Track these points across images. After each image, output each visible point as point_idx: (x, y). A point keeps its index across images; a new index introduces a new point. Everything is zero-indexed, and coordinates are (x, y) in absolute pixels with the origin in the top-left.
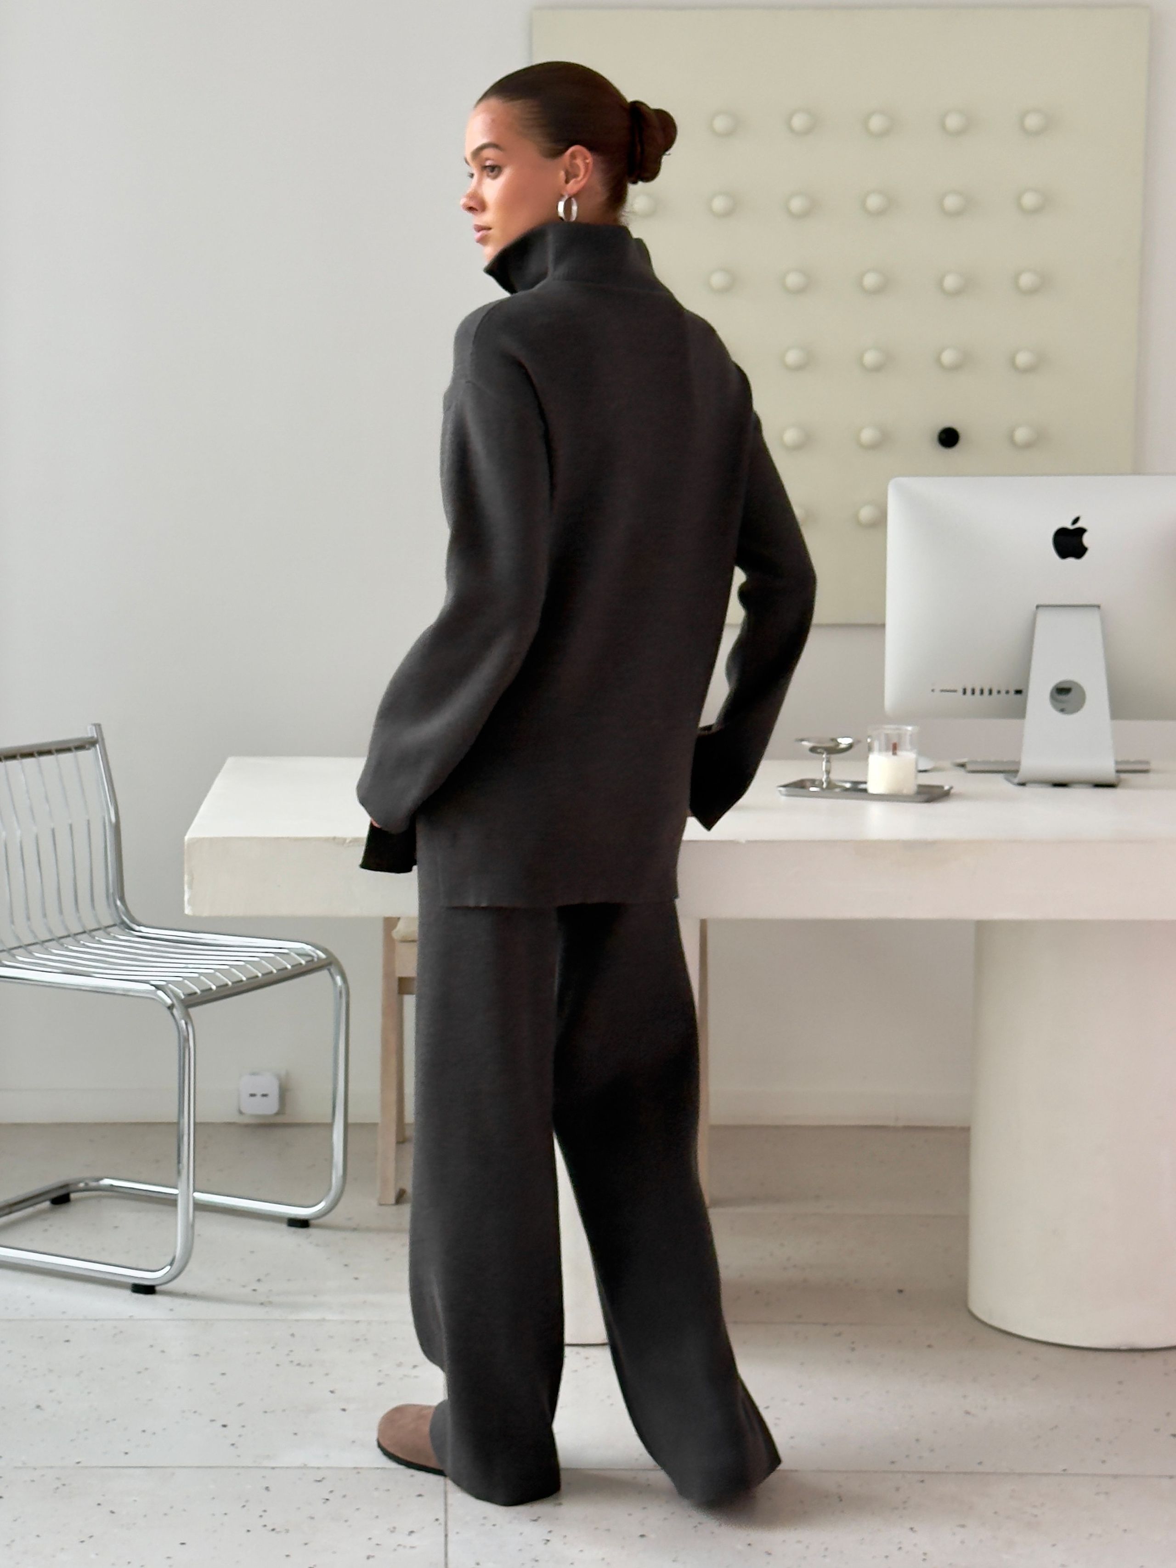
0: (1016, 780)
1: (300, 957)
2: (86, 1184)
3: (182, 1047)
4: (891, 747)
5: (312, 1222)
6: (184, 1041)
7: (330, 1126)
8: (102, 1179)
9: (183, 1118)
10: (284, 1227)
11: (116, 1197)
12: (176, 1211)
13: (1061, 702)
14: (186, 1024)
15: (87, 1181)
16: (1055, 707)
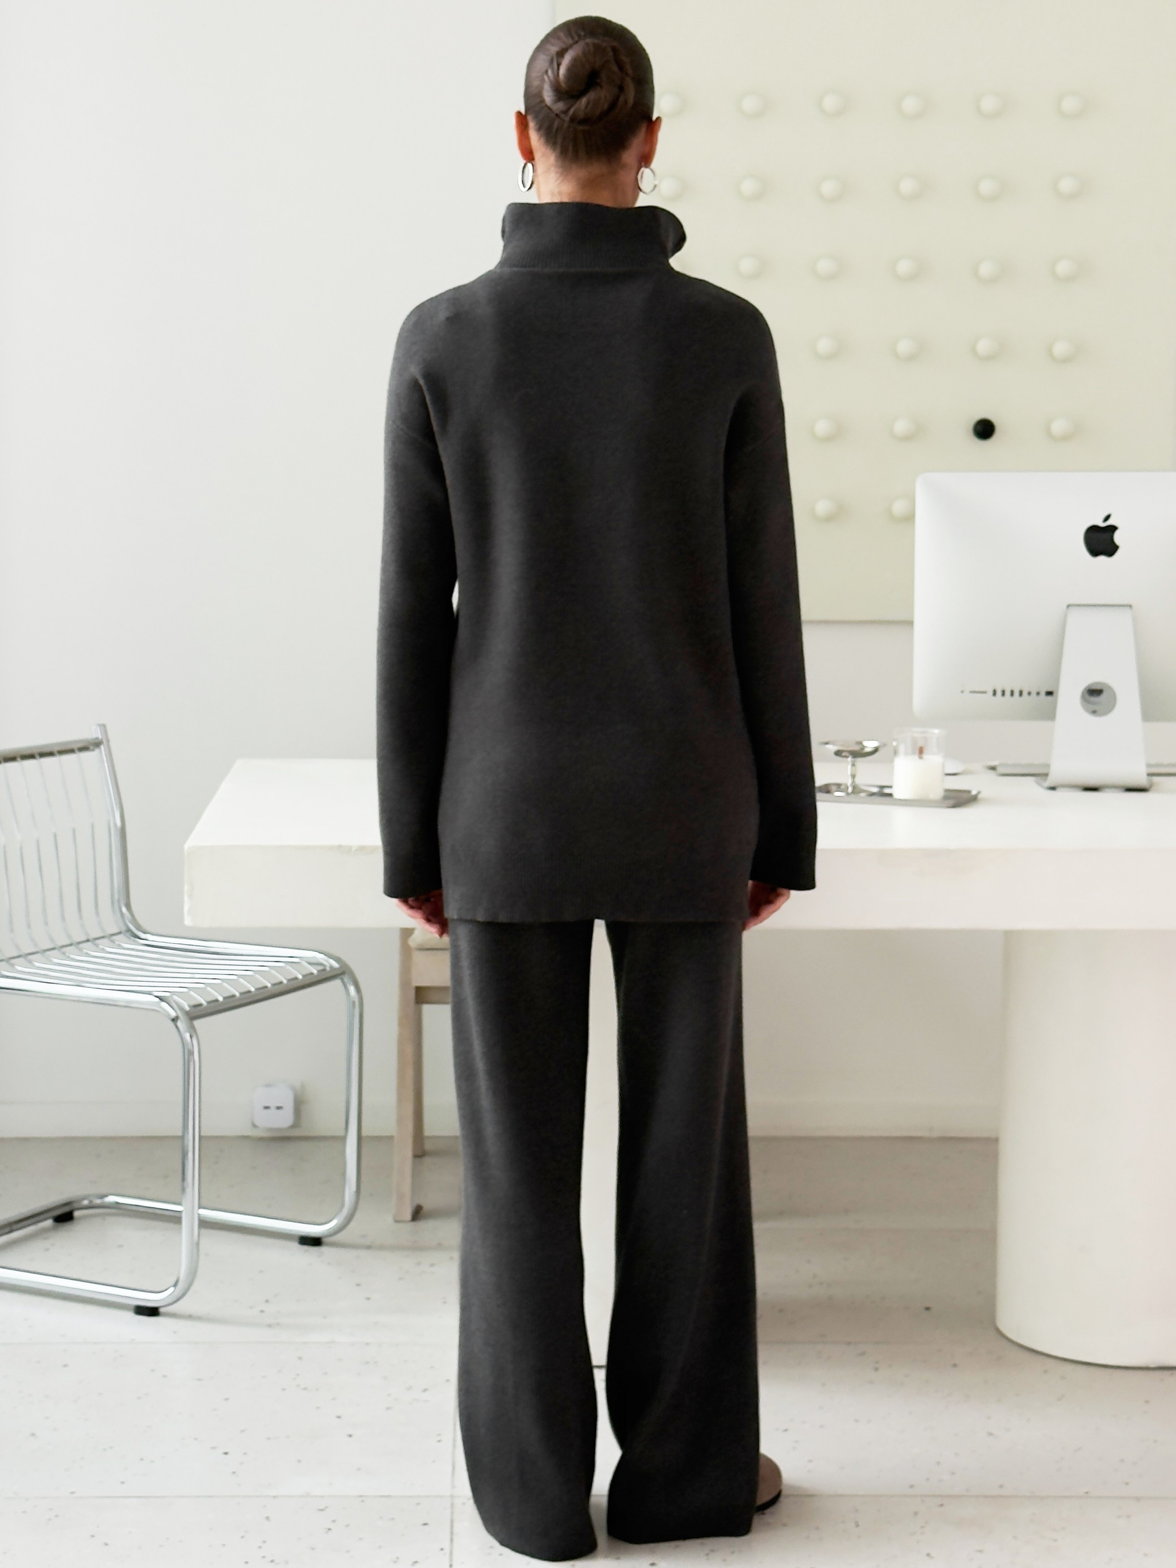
0: (1048, 783)
1: (311, 965)
2: (91, 1202)
3: (186, 1060)
4: (918, 751)
5: (324, 1240)
6: (188, 1055)
7: (343, 1139)
8: (106, 1196)
9: (188, 1133)
10: (295, 1245)
11: (120, 1215)
12: (181, 1228)
13: (1094, 704)
14: (191, 1037)
15: (92, 1199)
16: (1087, 710)
